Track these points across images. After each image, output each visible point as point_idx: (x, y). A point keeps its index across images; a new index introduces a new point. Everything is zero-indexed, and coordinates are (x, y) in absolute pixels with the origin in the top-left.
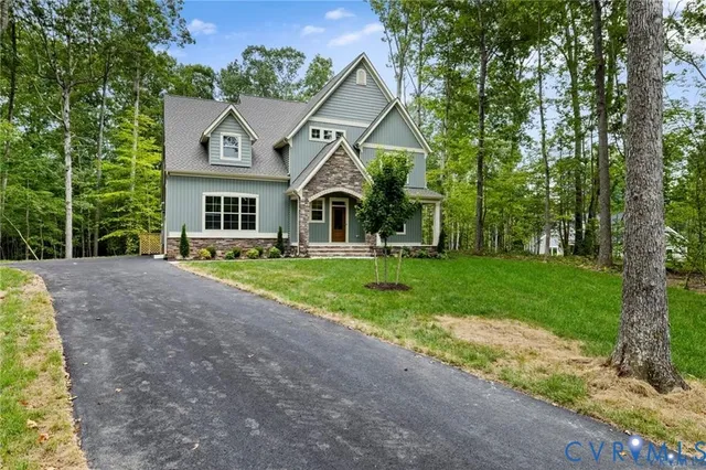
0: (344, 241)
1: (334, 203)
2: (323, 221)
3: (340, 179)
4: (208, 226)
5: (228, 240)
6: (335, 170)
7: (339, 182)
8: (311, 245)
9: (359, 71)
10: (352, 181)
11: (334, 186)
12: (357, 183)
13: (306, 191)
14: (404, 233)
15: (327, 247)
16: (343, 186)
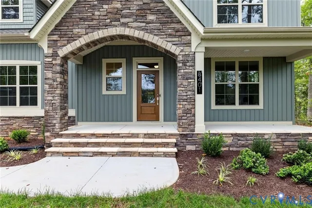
0: (158, 119)
1: (141, 65)
2: (124, 91)
3: (117, 11)
7: (116, 17)
10: (141, 14)
11: (106, 26)
12: (151, 17)
13: (55, 37)
14: (261, 106)
15: (93, 135)
16: (125, 25)
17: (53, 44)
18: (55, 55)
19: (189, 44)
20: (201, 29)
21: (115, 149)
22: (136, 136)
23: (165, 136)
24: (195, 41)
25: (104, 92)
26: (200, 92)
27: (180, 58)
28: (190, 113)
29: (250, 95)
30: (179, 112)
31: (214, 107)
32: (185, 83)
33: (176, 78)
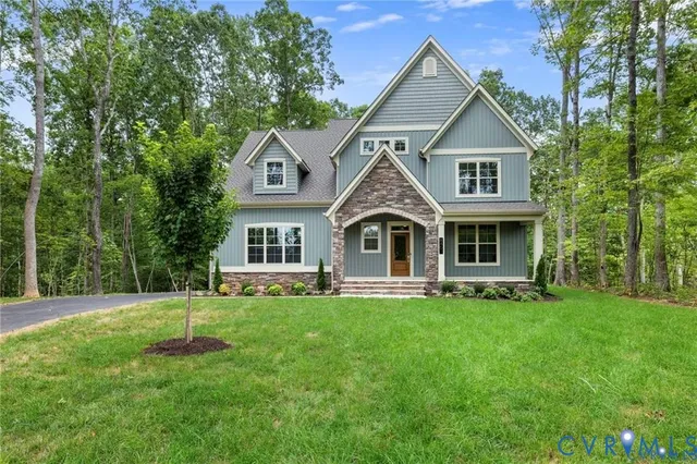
0: (408, 275)
1: (393, 228)
2: (379, 251)
3: (383, 197)
4: (251, 260)
5: (271, 274)
6: (378, 186)
7: (383, 200)
8: (347, 279)
9: (426, 59)
10: (400, 199)
11: (376, 207)
12: (407, 201)
13: (340, 215)
14: (498, 263)
15: (366, 282)
16: (389, 206)
17: (339, 219)
18: (340, 227)
19: (433, 219)
20: (442, 211)
21: (386, 291)
22: (397, 283)
23: (417, 283)
24: (438, 218)
25: (363, 251)
26: (441, 253)
27: (427, 229)
28: (435, 267)
29: (489, 255)
30: (427, 266)
31: (457, 264)
32: (431, 246)
33: (424, 242)
